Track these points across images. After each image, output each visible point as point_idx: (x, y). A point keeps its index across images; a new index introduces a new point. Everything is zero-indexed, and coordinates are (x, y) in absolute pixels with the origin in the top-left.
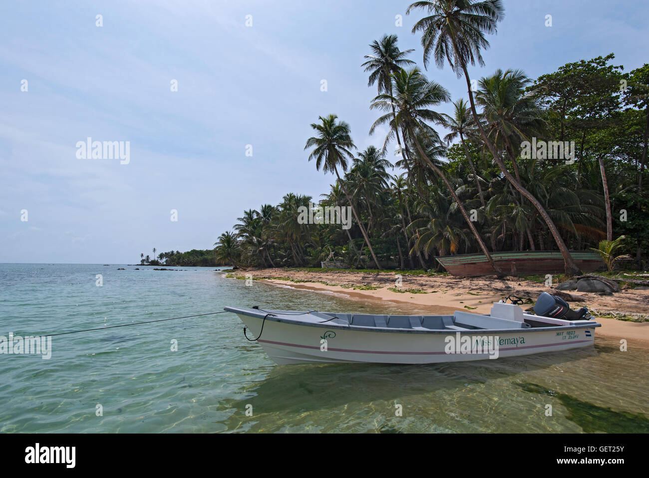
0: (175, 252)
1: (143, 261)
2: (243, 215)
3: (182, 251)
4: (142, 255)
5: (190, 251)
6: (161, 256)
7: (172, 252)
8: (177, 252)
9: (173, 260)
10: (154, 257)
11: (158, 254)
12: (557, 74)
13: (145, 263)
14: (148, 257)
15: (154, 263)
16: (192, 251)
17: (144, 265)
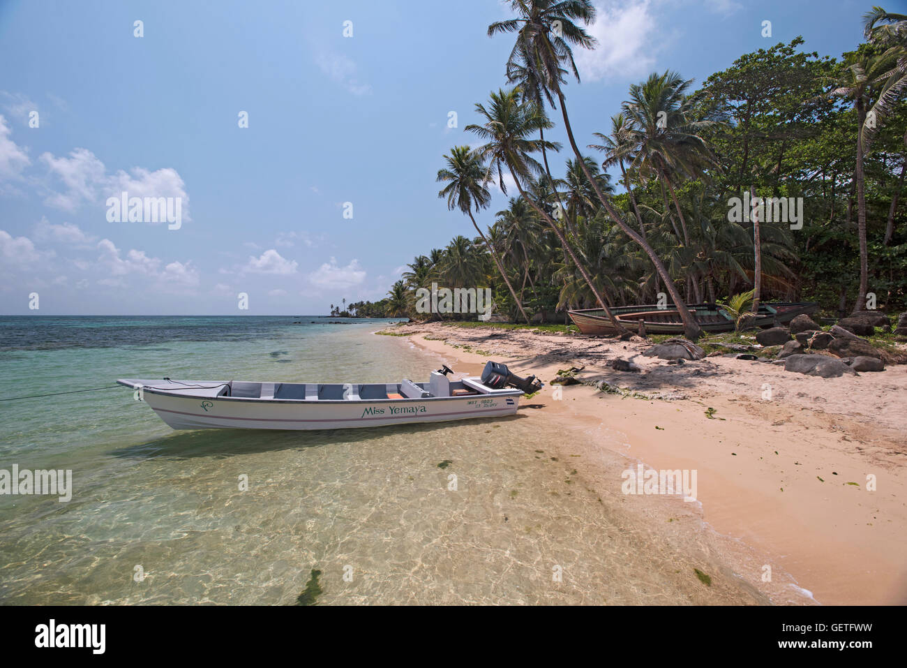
0: (365, 303)
1: (333, 312)
2: (413, 262)
3: (373, 301)
4: (332, 307)
5: (379, 301)
6: (351, 307)
7: (362, 302)
8: (368, 302)
9: (362, 311)
10: (344, 308)
11: (347, 305)
12: (731, 71)
13: (335, 315)
14: (338, 308)
15: (345, 315)
16: (382, 301)
17: (334, 316)
